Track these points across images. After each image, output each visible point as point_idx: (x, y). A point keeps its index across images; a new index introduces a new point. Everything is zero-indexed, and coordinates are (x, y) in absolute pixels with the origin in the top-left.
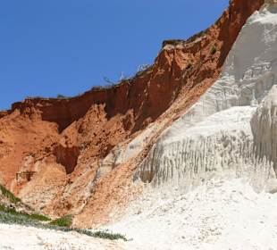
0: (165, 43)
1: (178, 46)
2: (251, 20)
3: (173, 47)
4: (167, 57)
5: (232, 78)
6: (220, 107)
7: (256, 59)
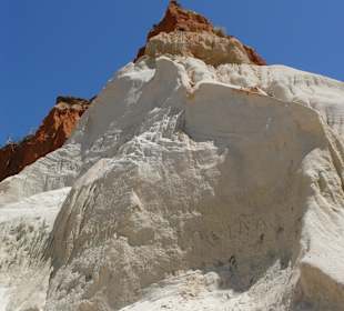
0: (60, 99)
1: (75, 107)
2: (121, 73)
3: (67, 106)
4: (56, 118)
5: (78, 147)
6: (49, 185)
7: (112, 124)
